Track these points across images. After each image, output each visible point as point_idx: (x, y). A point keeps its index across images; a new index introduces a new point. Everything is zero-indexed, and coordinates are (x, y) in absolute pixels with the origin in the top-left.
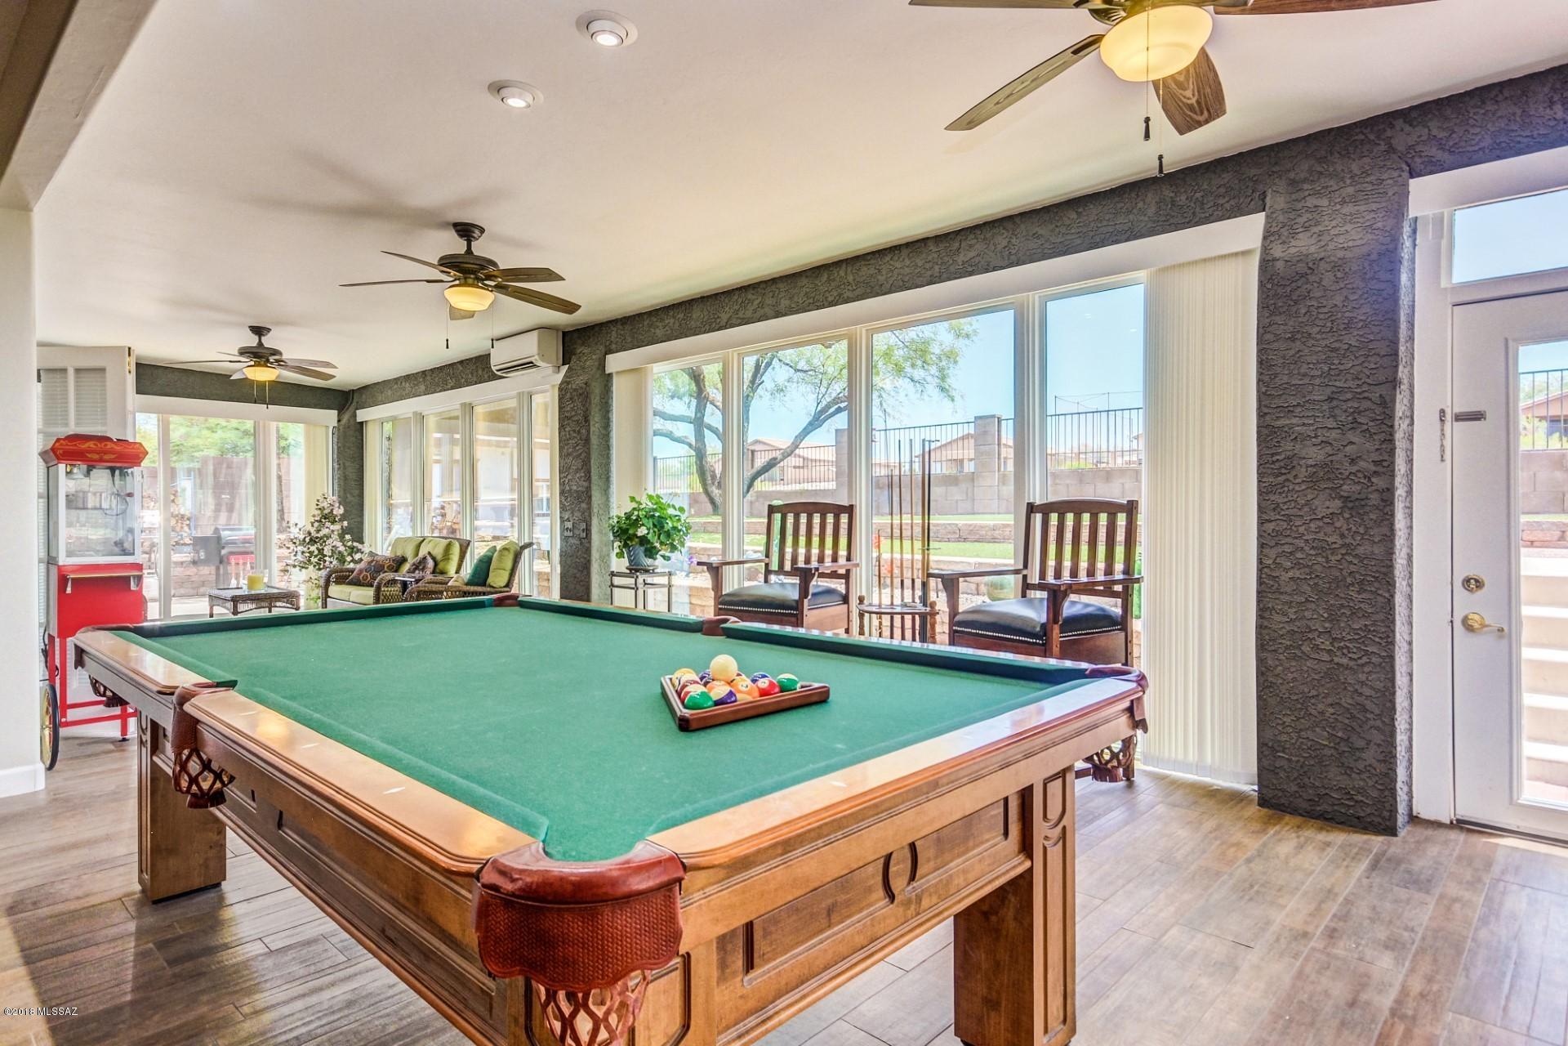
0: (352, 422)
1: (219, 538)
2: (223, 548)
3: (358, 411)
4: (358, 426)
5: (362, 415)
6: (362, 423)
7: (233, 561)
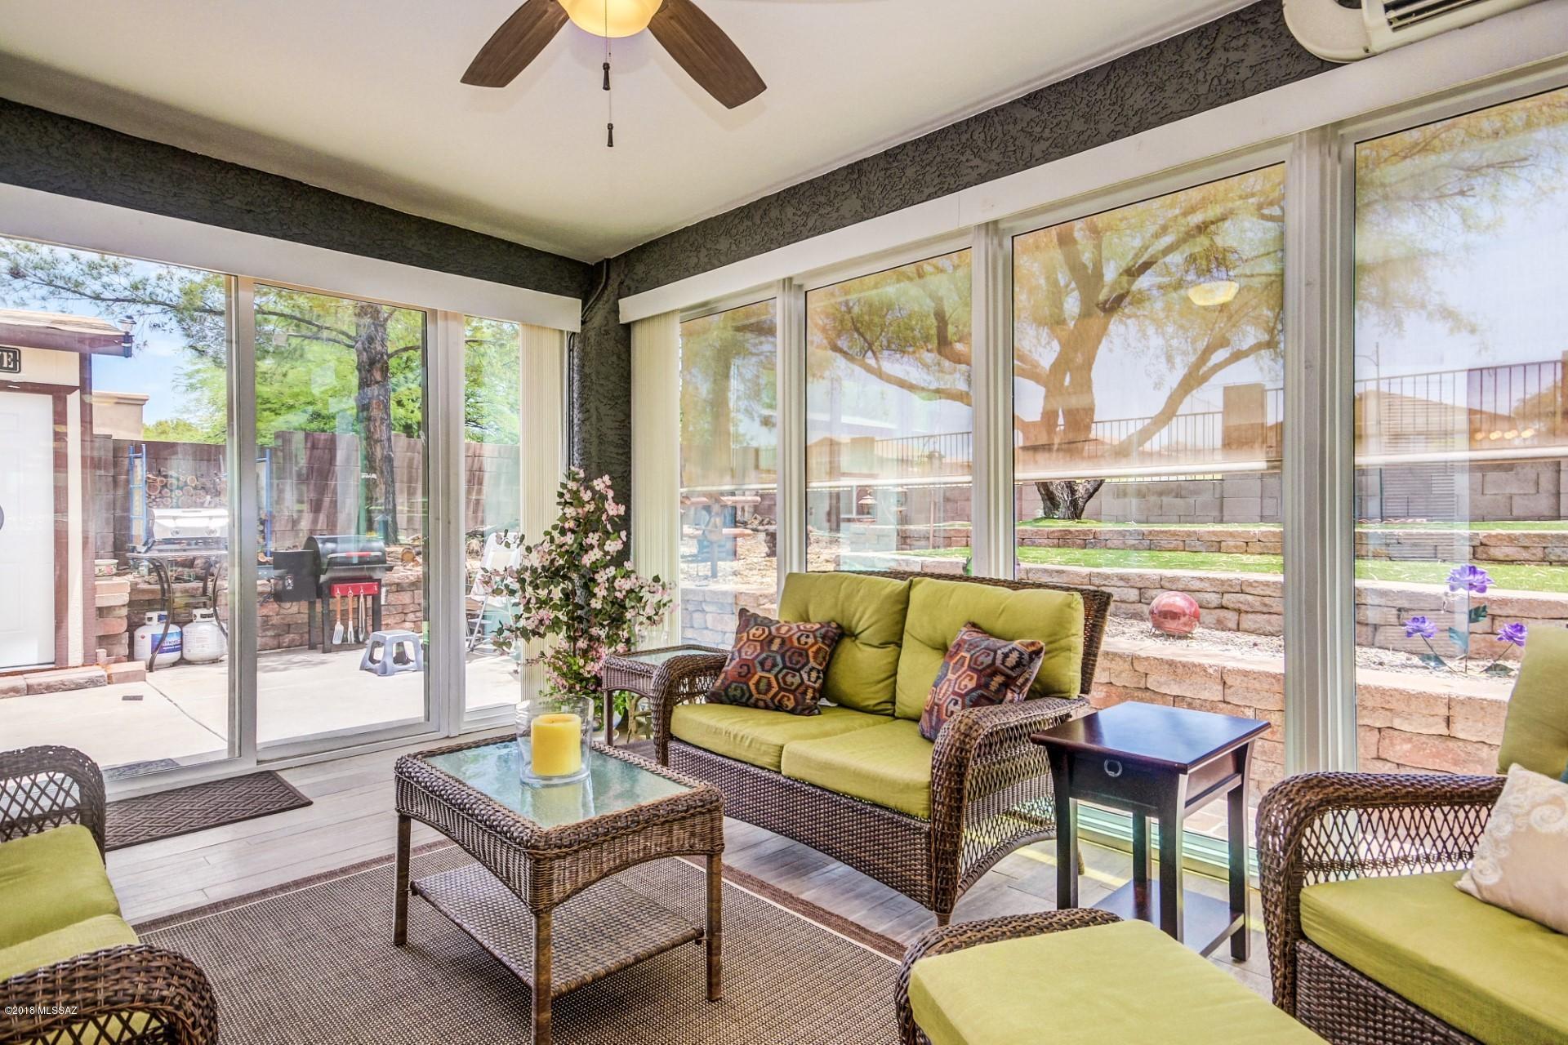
0: (612, 324)
1: (316, 556)
2: (324, 572)
3: (621, 302)
4: (621, 332)
5: (631, 308)
6: (628, 327)
7: (338, 594)
